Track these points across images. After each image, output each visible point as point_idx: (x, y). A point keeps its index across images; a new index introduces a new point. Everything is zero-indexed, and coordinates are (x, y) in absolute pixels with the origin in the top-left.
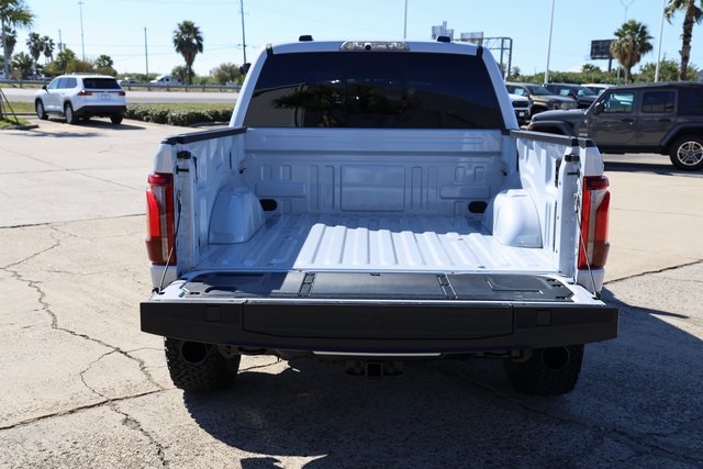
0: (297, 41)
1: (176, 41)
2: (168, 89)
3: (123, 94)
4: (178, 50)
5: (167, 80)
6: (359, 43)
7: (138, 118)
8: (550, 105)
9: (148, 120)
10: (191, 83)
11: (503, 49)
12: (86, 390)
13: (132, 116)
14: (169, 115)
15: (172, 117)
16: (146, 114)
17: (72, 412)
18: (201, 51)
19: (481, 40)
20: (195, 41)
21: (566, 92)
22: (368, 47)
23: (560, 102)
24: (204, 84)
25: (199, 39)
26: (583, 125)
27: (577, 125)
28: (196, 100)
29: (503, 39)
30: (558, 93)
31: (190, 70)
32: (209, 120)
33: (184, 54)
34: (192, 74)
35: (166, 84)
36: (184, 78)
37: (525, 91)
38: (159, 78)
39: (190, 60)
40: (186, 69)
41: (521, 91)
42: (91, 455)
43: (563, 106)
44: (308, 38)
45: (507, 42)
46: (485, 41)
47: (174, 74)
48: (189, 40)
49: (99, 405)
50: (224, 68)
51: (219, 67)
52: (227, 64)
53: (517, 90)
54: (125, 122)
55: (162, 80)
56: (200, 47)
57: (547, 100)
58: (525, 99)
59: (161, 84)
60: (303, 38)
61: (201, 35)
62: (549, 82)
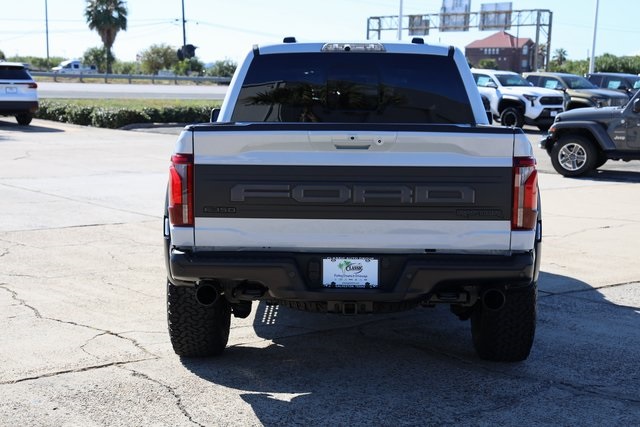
0: (281, 42)
1: (89, 13)
2: (81, 79)
3: (34, 86)
4: (92, 26)
5: (76, 66)
6: (339, 45)
7: (52, 117)
8: (592, 102)
9: (64, 120)
10: (109, 71)
11: (539, 25)
12: (91, 357)
13: (44, 115)
14: (93, 114)
15: (97, 117)
16: (62, 112)
17: (84, 370)
18: (124, 28)
19: (509, 13)
20: (115, 14)
21: (616, 84)
22: (348, 49)
23: (606, 97)
24: (128, 73)
25: (122, 11)
26: (620, 126)
27: (612, 126)
28: (122, 94)
29: (540, 12)
30: (605, 86)
31: (109, 53)
32: (146, 121)
33: (101, 31)
34: (111, 59)
35: (76, 71)
36: (101, 64)
37: (559, 83)
38: (64, 64)
39: (109, 40)
40: (103, 52)
41: (554, 84)
42: (113, 392)
43: (609, 102)
44: (292, 40)
45: (545, 17)
46: (514, 15)
47: (86, 58)
48: (108, 13)
49: (106, 366)
50: (156, 51)
51: (149, 51)
52: (159, 46)
53: (549, 82)
54: (35, 122)
55: (69, 66)
56: (122, 23)
57: (589, 96)
58: (559, 93)
59: (68, 72)
60: (287, 40)
61: (124, 6)
62: (596, 71)
